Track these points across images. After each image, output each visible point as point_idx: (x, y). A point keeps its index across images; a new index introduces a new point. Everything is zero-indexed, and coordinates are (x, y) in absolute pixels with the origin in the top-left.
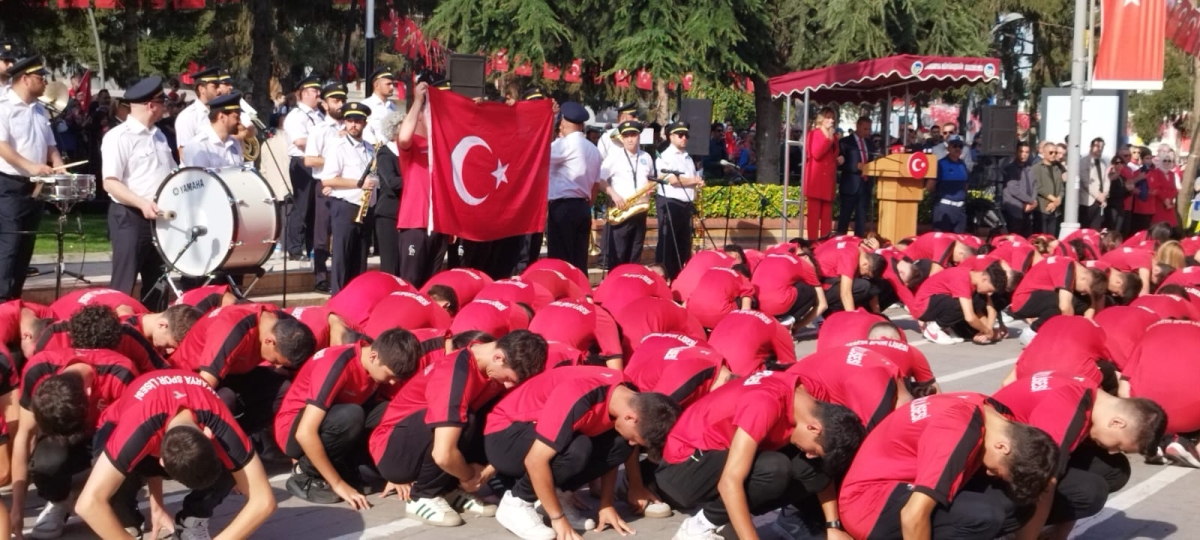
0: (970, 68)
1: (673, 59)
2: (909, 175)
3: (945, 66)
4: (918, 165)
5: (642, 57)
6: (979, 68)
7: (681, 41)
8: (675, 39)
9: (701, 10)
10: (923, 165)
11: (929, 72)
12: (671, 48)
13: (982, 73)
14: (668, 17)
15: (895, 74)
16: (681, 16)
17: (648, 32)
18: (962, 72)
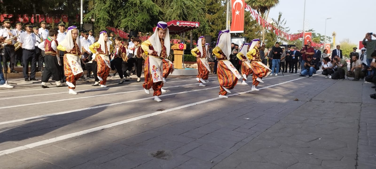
0: (191, 24)
1: (133, 24)
2: (179, 49)
3: (185, 23)
4: (181, 46)
5: (126, 24)
6: (194, 24)
7: (136, 21)
8: (134, 20)
9: (141, 14)
10: (182, 46)
11: (181, 24)
12: (134, 22)
13: (195, 25)
14: (132, 15)
15: (173, 25)
16: (136, 15)
17: (127, 18)
18: (190, 25)
